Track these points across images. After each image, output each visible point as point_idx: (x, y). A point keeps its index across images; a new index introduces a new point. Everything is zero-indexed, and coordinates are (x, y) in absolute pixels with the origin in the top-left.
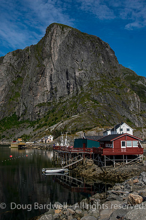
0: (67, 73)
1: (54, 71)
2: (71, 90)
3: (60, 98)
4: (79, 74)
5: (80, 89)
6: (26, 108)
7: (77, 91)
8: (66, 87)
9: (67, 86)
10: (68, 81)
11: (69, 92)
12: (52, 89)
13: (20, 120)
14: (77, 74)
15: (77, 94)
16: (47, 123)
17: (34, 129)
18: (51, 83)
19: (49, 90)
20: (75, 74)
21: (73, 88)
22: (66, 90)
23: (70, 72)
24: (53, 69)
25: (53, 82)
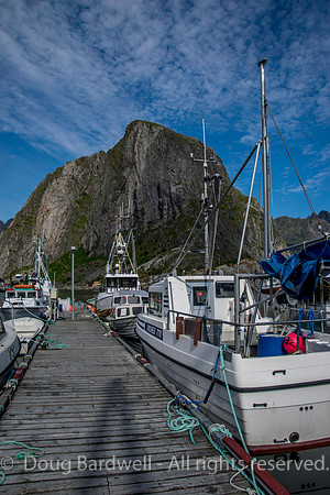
0: (158, 188)
1: (139, 186)
2: (165, 212)
3: (149, 223)
4: (176, 189)
5: (178, 211)
6: (99, 238)
7: (174, 213)
8: (157, 208)
9: (159, 207)
10: (161, 199)
11: (162, 216)
12: (136, 210)
13: (90, 256)
14: (173, 190)
15: (174, 218)
18: (135, 203)
19: (132, 212)
20: (170, 189)
21: (168, 209)
22: (157, 212)
23: (163, 187)
24: (138, 183)
25: (139, 201)
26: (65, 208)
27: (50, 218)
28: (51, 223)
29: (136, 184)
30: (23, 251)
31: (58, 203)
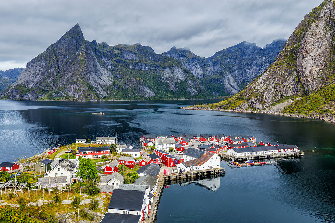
27: (309, 57)
28: (310, 61)
30: (286, 84)
31: (317, 44)
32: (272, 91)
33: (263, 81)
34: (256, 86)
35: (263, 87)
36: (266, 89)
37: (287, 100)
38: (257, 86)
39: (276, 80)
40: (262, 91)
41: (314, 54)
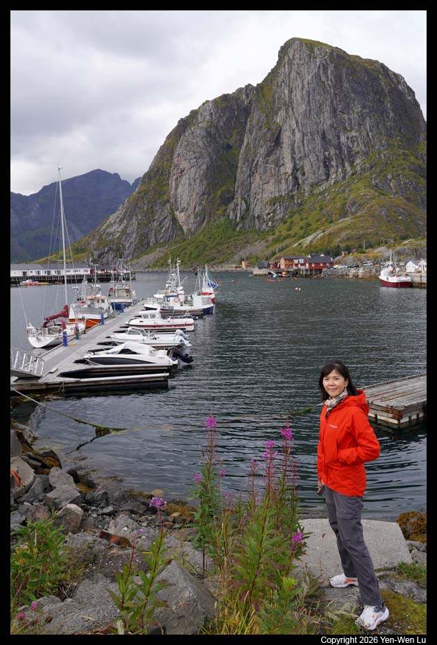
0: (324, 137)
1: (298, 135)
2: (333, 170)
3: (312, 186)
4: (348, 138)
5: (349, 169)
6: (248, 206)
7: (345, 172)
8: (322, 164)
9: (325, 163)
10: (327, 153)
11: (328, 176)
12: (295, 169)
13: (238, 229)
14: (343, 139)
15: (344, 178)
16: (291, 232)
17: (268, 244)
18: (293, 158)
19: (290, 171)
20: (339, 138)
21: (337, 166)
22: (322, 171)
23: (330, 136)
24: (296, 131)
25: (297, 156)
26: (204, 167)
27: (185, 180)
28: (187, 187)
29: (294, 134)
30: (155, 224)
31: (195, 160)
32: (134, 235)
33: (118, 220)
34: (106, 228)
35: (120, 229)
36: (124, 232)
37: (158, 249)
38: (108, 227)
39: (140, 218)
40: (116, 236)
41: (192, 176)
